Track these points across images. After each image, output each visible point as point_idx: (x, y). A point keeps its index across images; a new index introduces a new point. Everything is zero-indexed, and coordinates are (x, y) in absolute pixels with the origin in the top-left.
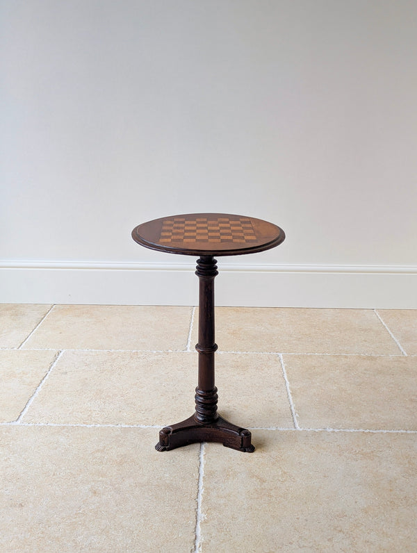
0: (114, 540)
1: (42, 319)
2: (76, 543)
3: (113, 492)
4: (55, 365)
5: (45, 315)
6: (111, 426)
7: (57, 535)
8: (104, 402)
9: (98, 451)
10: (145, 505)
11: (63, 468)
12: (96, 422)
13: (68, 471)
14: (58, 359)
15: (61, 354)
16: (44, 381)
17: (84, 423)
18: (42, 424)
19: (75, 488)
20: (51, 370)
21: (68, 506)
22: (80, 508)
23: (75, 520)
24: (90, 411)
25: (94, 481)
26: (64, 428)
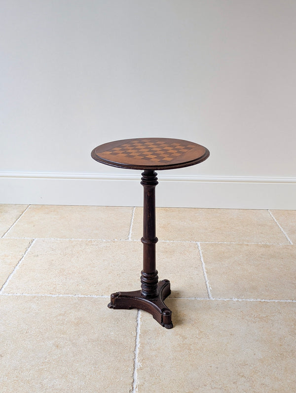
0: (71, 383)
1: (21, 215)
2: (42, 385)
3: (71, 346)
4: (29, 250)
5: (23, 212)
6: (71, 296)
7: (27, 379)
8: (66, 278)
9: (60, 314)
10: (95, 356)
11: (34, 328)
12: (60, 293)
13: (37, 330)
14: (32, 245)
15: (34, 242)
16: (20, 262)
17: (50, 294)
18: (19, 294)
19: (43, 343)
20: (26, 253)
21: (37, 356)
22: (46, 358)
23: (42, 367)
24: (55, 284)
25: (56, 337)
26: (35, 297)
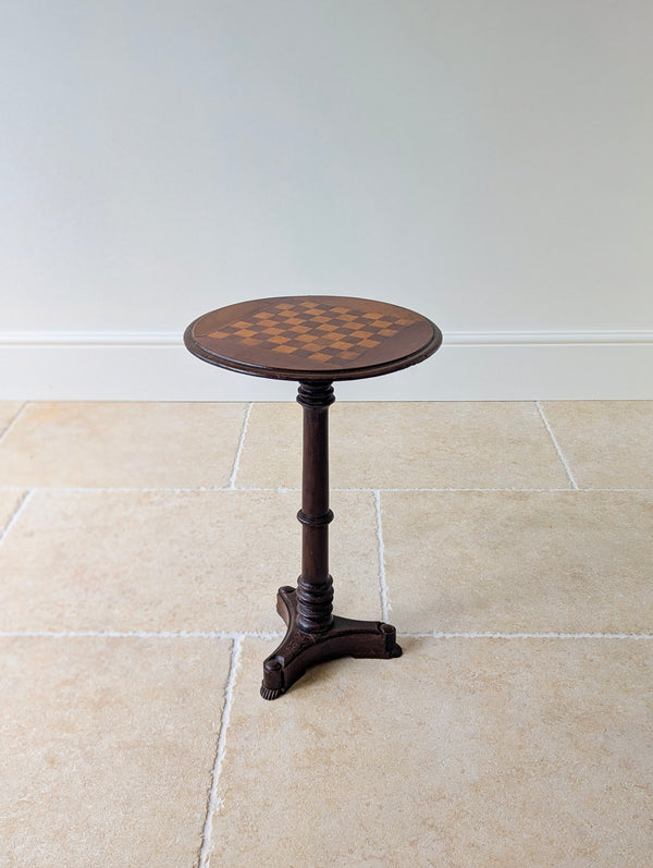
0: (72, 851)
1: (5, 429)
2: (11, 858)
3: (81, 760)
4: (16, 518)
5: (10, 422)
6: (92, 633)
8: (87, 590)
9: (66, 682)
10: (128, 784)
11: (8, 717)
12: (69, 628)
13: (15, 722)
14: (22, 507)
15: (28, 498)
17: (50, 630)
19: (23, 755)
20: (9, 528)
21: (7, 788)
22: (25, 791)
23: (13, 815)
24: (62, 606)
25: (53, 740)
26: (16, 639)
